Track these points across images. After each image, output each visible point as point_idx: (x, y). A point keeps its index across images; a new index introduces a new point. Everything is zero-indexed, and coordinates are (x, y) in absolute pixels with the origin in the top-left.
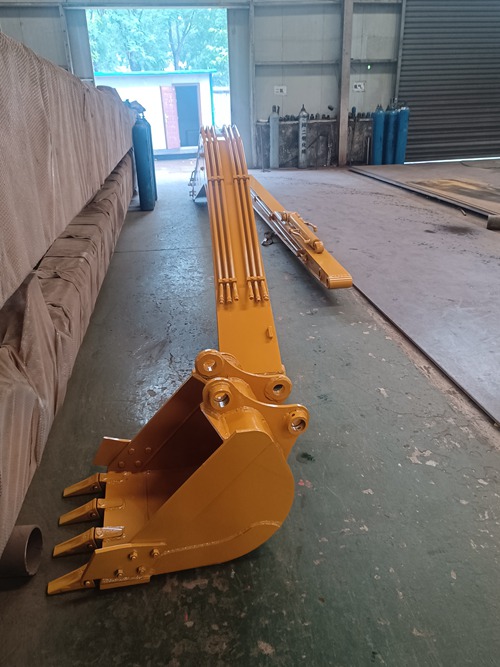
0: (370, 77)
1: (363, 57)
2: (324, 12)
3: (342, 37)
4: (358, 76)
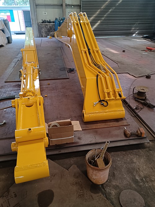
0: (73, 10)
1: (70, 3)
4: (69, 9)
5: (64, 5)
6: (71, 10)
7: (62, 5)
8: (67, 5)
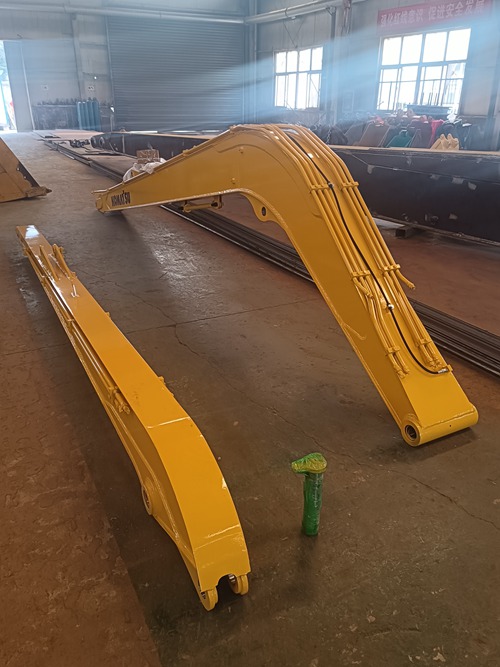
0: (96, 83)
1: (91, 72)
4: (90, 82)
5: (81, 74)
6: (93, 83)
7: (77, 74)
8: (85, 75)
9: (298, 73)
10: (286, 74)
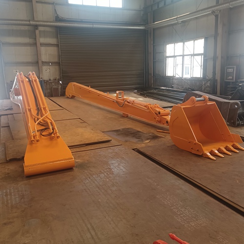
0: (51, 67)
1: (48, 61)
2: (30, 46)
3: (37, 54)
4: (46, 67)
5: (40, 63)
6: (48, 67)
7: (37, 62)
8: (43, 62)
9: (183, 56)
10: (174, 57)
